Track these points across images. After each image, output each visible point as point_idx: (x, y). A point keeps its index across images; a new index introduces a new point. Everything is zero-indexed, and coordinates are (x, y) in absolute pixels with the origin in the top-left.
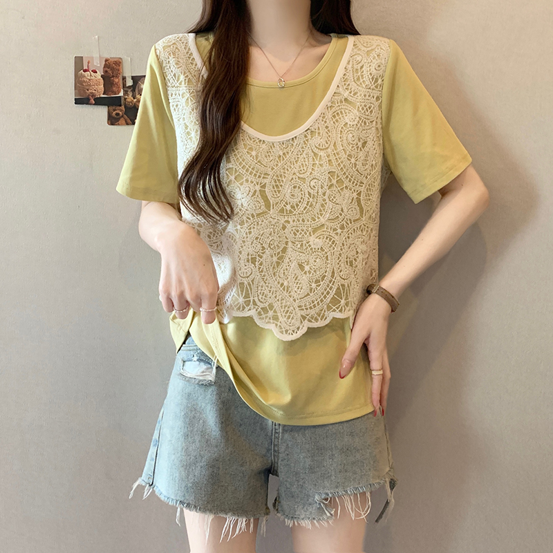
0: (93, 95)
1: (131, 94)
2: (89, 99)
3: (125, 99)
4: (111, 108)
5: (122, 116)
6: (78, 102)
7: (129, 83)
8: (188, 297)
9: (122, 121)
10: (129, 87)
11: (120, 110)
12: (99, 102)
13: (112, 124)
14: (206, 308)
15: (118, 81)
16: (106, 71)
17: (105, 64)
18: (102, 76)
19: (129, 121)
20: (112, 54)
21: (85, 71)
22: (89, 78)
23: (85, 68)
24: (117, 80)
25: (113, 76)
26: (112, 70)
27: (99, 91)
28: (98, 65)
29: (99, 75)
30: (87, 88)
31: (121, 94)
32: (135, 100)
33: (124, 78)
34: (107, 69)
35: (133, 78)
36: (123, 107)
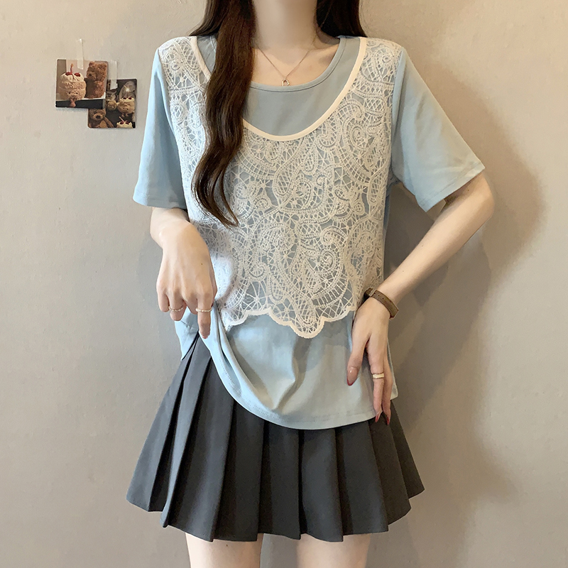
0: (74, 98)
1: (114, 97)
2: (70, 102)
3: (107, 102)
4: (92, 111)
5: (103, 119)
6: (59, 104)
7: (114, 86)
8: (184, 295)
9: (103, 123)
10: (113, 90)
11: (102, 113)
12: (80, 105)
13: (93, 127)
14: (202, 308)
15: (103, 84)
16: (90, 75)
17: (89, 68)
18: (85, 80)
19: (110, 124)
20: (97, 58)
21: (68, 74)
22: (71, 81)
23: (68, 70)
24: (100, 84)
25: (97, 80)
26: (96, 73)
27: (81, 94)
28: (82, 68)
29: (82, 79)
30: (69, 91)
31: (104, 97)
32: (118, 103)
33: (109, 82)
34: (91, 73)
35: (118, 81)
36: (104, 110)
